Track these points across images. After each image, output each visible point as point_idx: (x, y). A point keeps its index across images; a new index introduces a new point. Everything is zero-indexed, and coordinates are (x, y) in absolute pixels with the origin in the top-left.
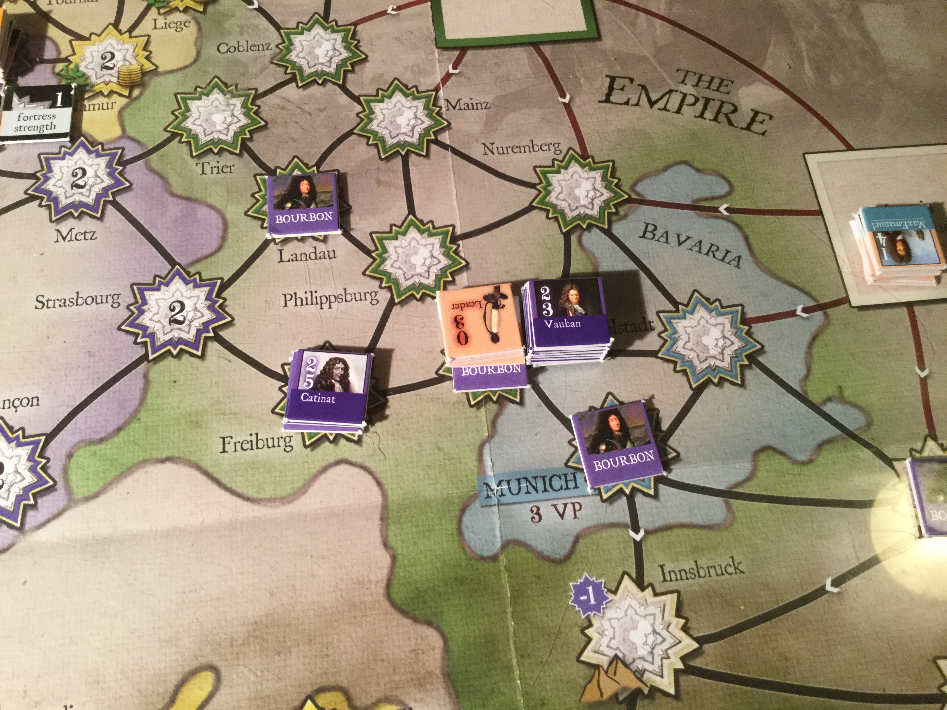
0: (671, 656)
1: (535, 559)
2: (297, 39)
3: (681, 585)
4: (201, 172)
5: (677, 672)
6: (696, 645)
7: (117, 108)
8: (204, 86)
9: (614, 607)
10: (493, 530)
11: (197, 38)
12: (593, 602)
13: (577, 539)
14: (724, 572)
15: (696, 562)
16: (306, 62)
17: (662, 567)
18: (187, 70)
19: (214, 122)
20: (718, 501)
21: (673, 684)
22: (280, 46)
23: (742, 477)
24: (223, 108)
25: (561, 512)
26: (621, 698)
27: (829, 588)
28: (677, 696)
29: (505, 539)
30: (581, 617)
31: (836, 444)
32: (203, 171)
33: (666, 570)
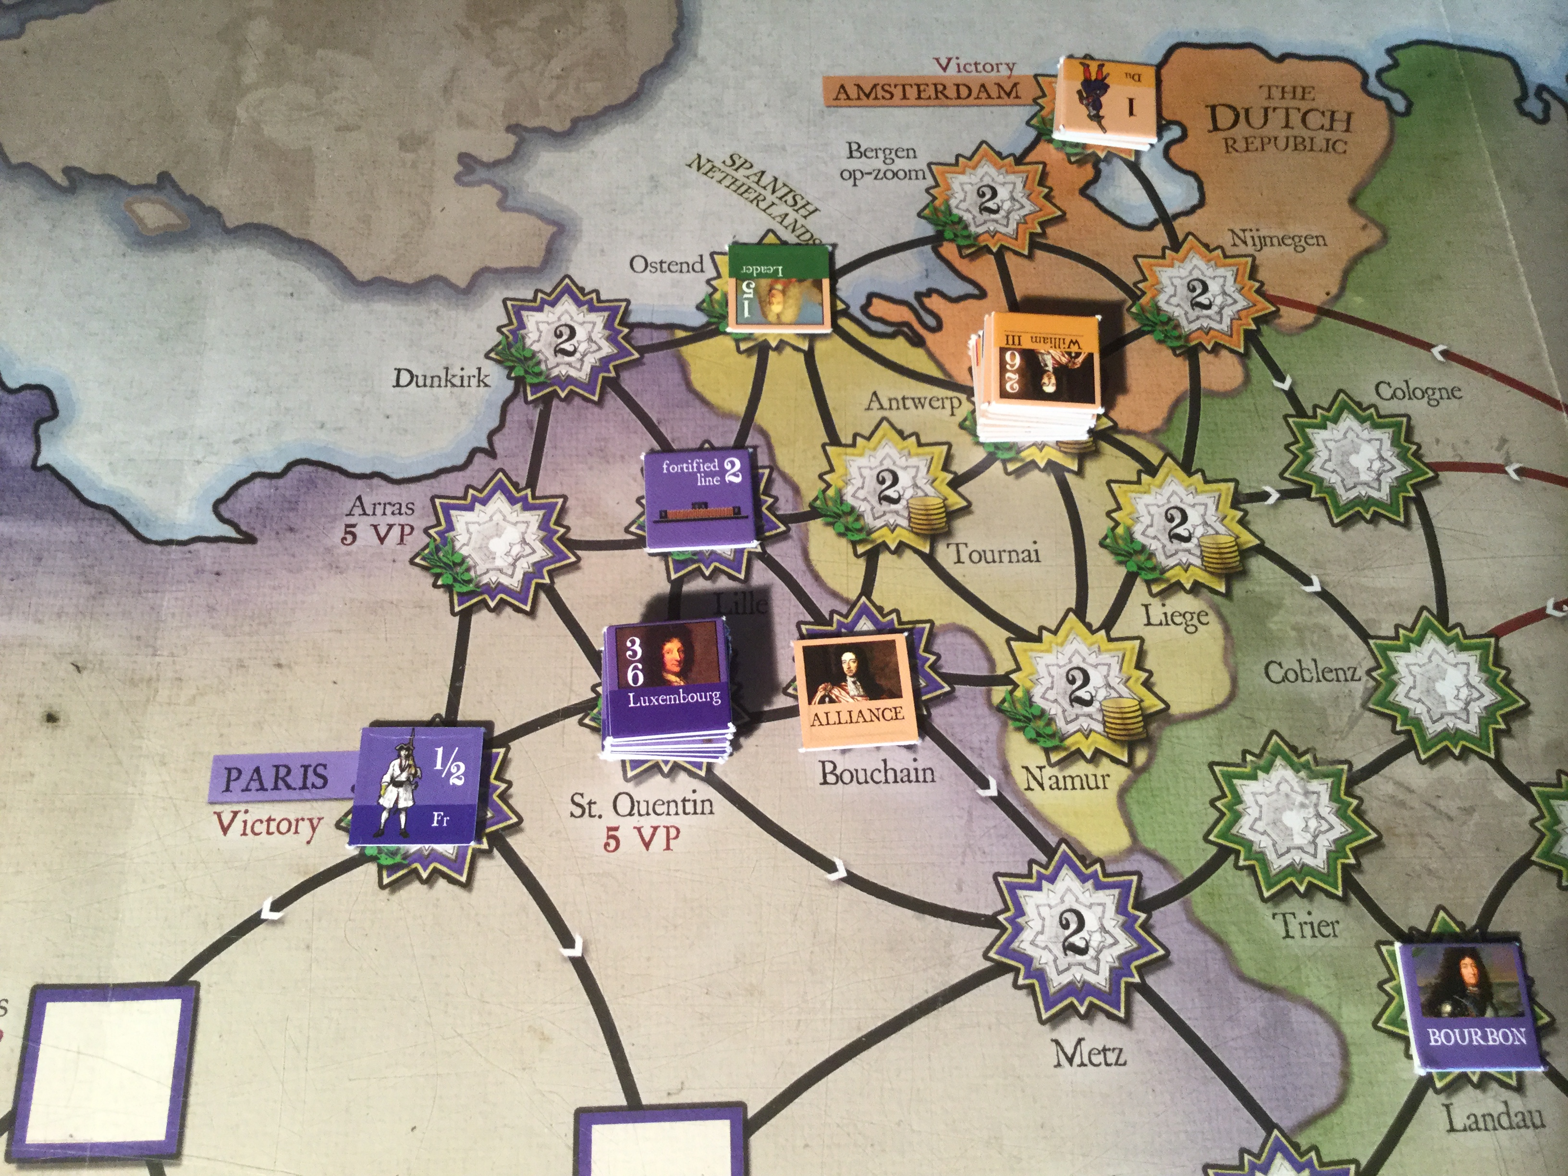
2: (1401, 660)
4: (1284, 934)
7: (1114, 785)
8: (1257, 751)
11: (1226, 649)
16: (1425, 709)
18: (1220, 716)
19: (1287, 828)
22: (1374, 674)
24: (1299, 799)
32: (1287, 931)
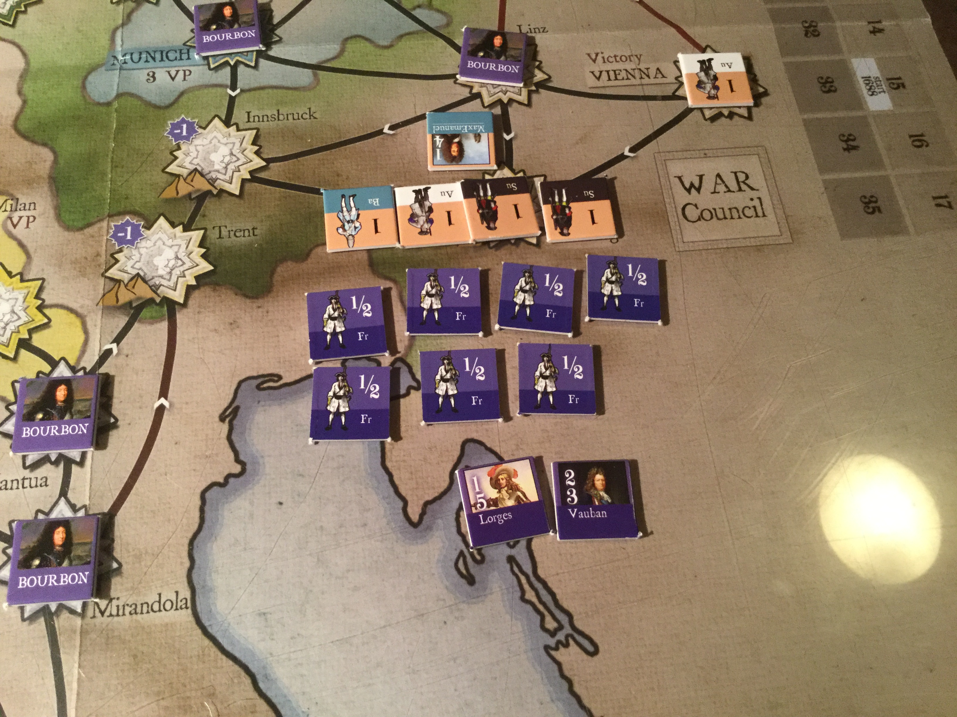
0: (241, 170)
1: (143, 106)
3: (262, 125)
5: (244, 181)
6: (264, 164)
9: (201, 138)
10: (111, 86)
12: (184, 133)
13: (182, 94)
14: (300, 117)
15: (278, 111)
17: (249, 113)
20: (308, 72)
21: (239, 189)
23: (331, 56)
25: (173, 76)
26: (193, 196)
27: (386, 130)
28: (241, 196)
29: (121, 91)
30: (172, 144)
31: (415, 36)
33: (252, 115)
